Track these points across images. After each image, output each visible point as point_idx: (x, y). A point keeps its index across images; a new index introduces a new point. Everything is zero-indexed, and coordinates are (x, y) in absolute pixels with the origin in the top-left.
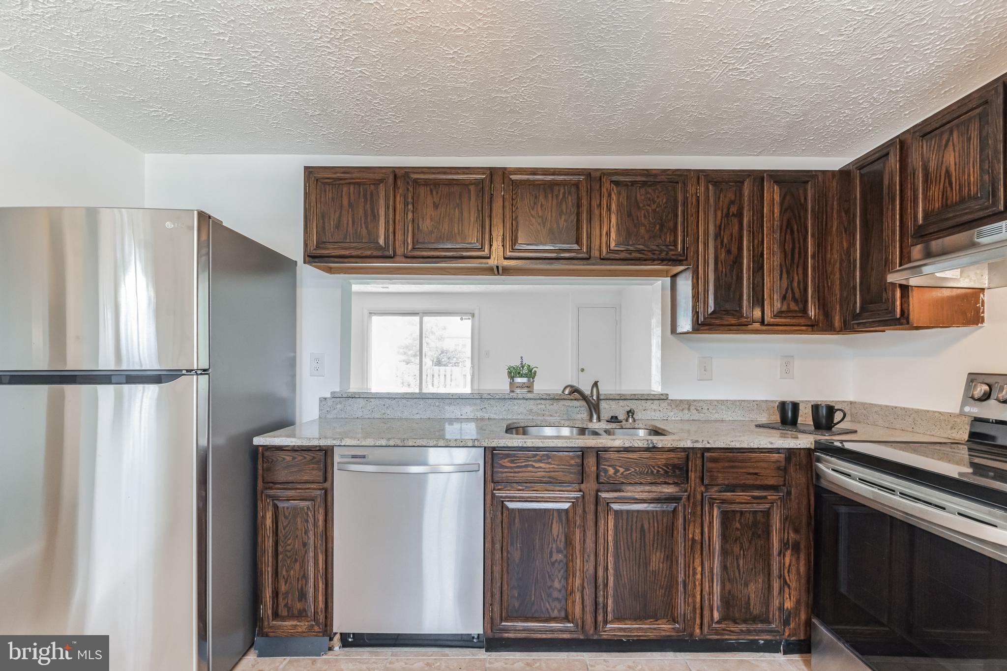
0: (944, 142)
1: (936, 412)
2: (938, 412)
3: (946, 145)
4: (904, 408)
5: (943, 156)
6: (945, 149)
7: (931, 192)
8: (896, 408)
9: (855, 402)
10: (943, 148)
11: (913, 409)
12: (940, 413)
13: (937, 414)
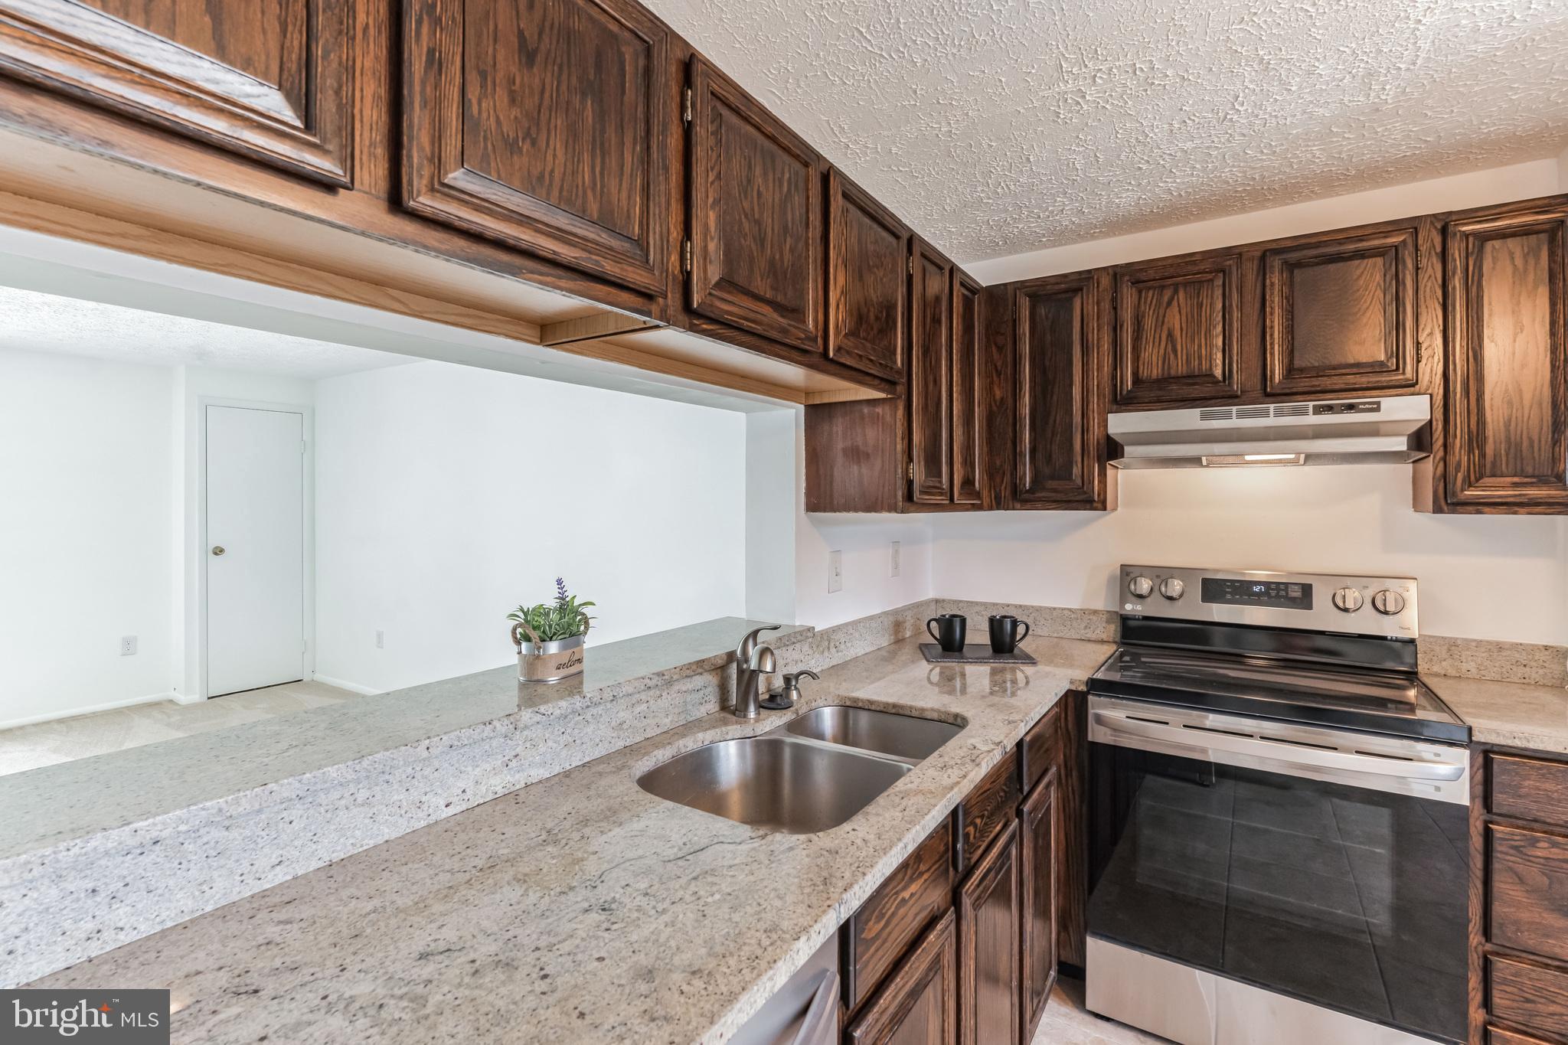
0: (1166, 299)
1: (1065, 609)
2: (1068, 609)
3: (1169, 303)
4: (1021, 606)
5: (1164, 316)
6: (1167, 308)
7: (1147, 354)
8: (1008, 606)
9: (944, 601)
10: (1165, 305)
11: (1033, 607)
12: (1070, 610)
13: (1065, 612)
